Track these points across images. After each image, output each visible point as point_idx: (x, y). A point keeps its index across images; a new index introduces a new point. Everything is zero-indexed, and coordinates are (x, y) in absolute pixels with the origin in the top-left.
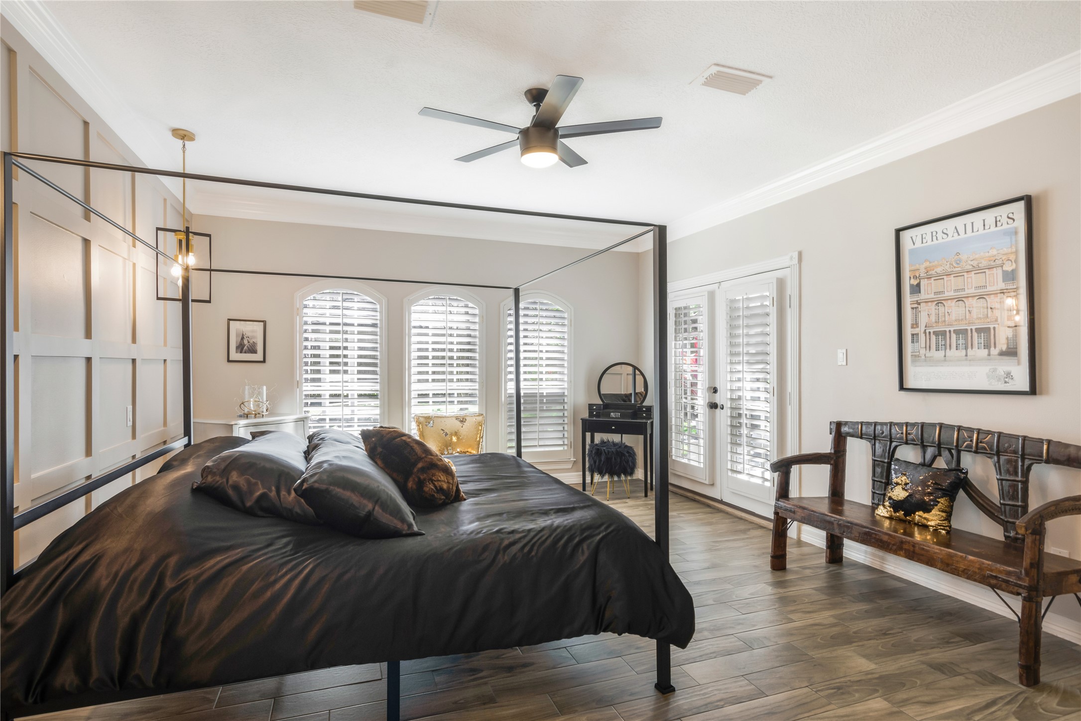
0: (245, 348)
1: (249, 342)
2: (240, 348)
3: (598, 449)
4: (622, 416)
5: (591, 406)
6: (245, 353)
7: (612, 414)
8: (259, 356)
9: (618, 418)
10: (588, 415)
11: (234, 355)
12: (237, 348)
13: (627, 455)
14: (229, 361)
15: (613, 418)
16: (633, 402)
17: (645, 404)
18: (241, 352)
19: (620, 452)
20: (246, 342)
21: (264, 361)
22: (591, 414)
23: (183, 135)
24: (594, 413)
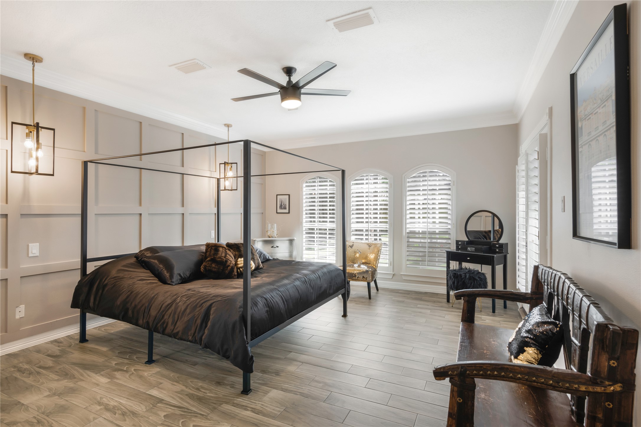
0: (282, 207)
1: (284, 204)
2: (281, 207)
3: (455, 274)
4: (476, 250)
5: (457, 242)
6: (282, 209)
7: (469, 248)
8: (287, 211)
9: (473, 252)
10: (455, 248)
11: (279, 211)
12: (280, 207)
13: (479, 279)
14: (277, 213)
15: (469, 251)
16: (492, 240)
17: (501, 241)
18: (281, 209)
19: (473, 277)
20: (283, 204)
21: (289, 213)
22: (457, 248)
23: (228, 126)
24: (460, 247)
